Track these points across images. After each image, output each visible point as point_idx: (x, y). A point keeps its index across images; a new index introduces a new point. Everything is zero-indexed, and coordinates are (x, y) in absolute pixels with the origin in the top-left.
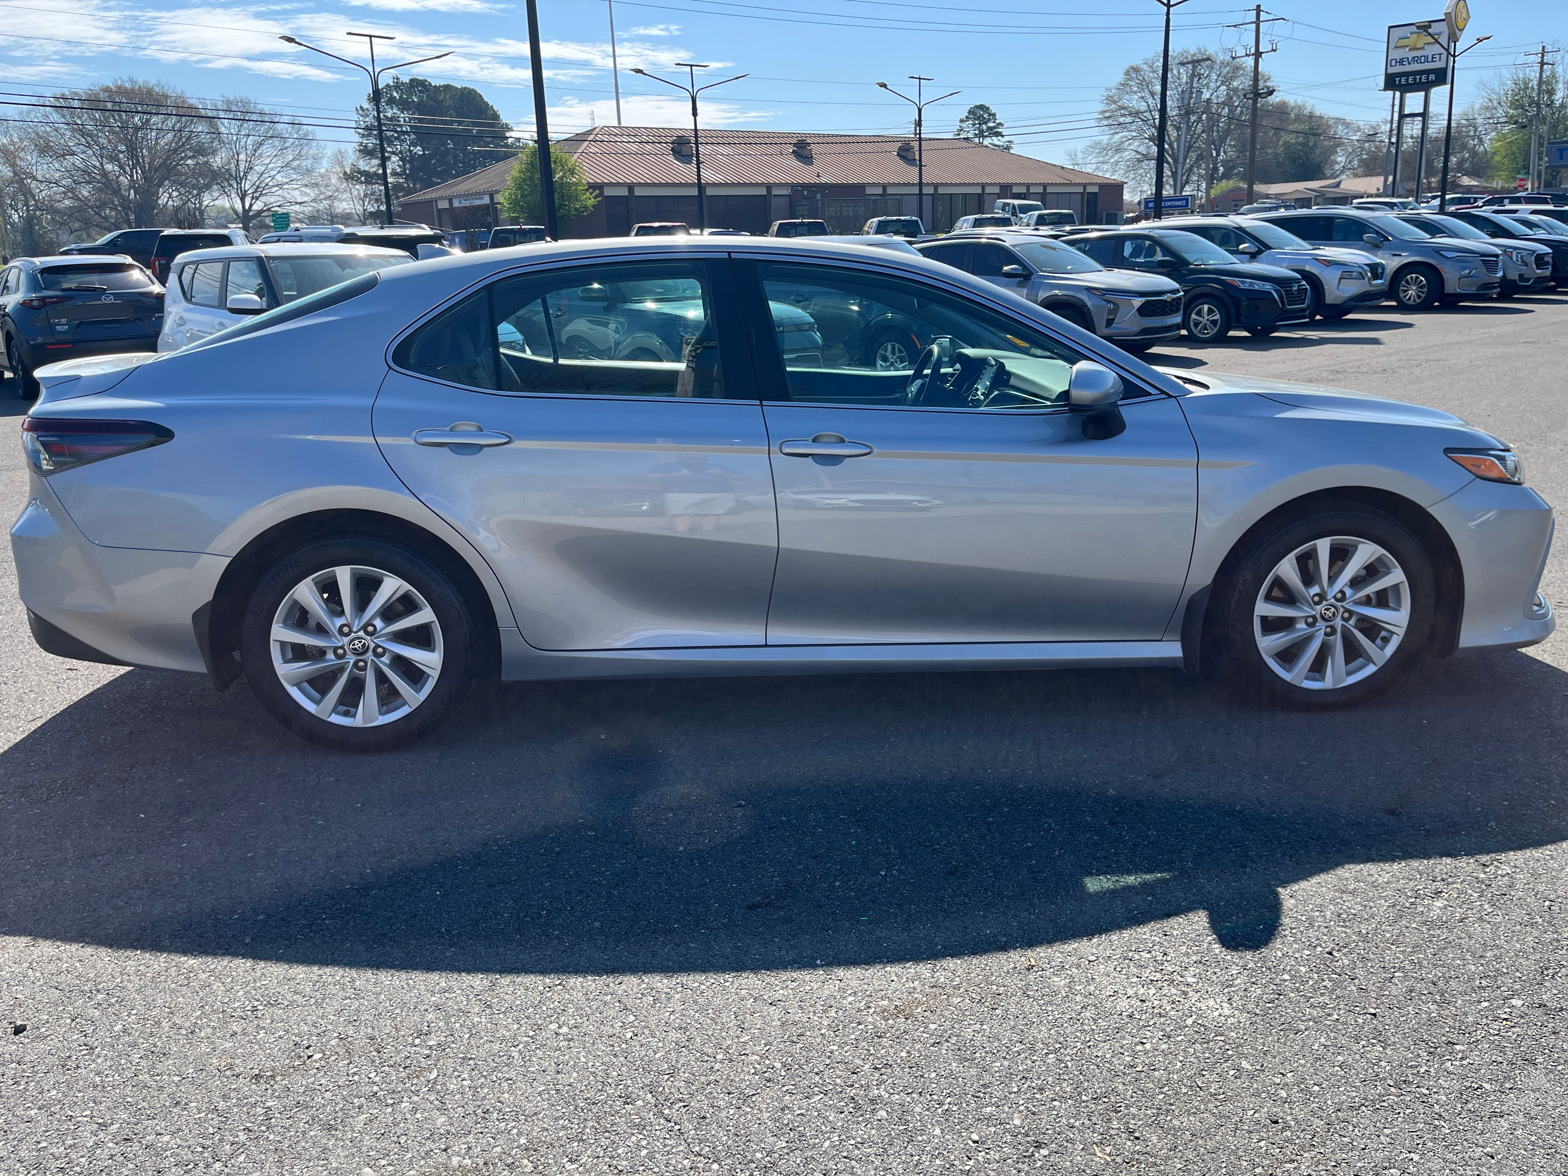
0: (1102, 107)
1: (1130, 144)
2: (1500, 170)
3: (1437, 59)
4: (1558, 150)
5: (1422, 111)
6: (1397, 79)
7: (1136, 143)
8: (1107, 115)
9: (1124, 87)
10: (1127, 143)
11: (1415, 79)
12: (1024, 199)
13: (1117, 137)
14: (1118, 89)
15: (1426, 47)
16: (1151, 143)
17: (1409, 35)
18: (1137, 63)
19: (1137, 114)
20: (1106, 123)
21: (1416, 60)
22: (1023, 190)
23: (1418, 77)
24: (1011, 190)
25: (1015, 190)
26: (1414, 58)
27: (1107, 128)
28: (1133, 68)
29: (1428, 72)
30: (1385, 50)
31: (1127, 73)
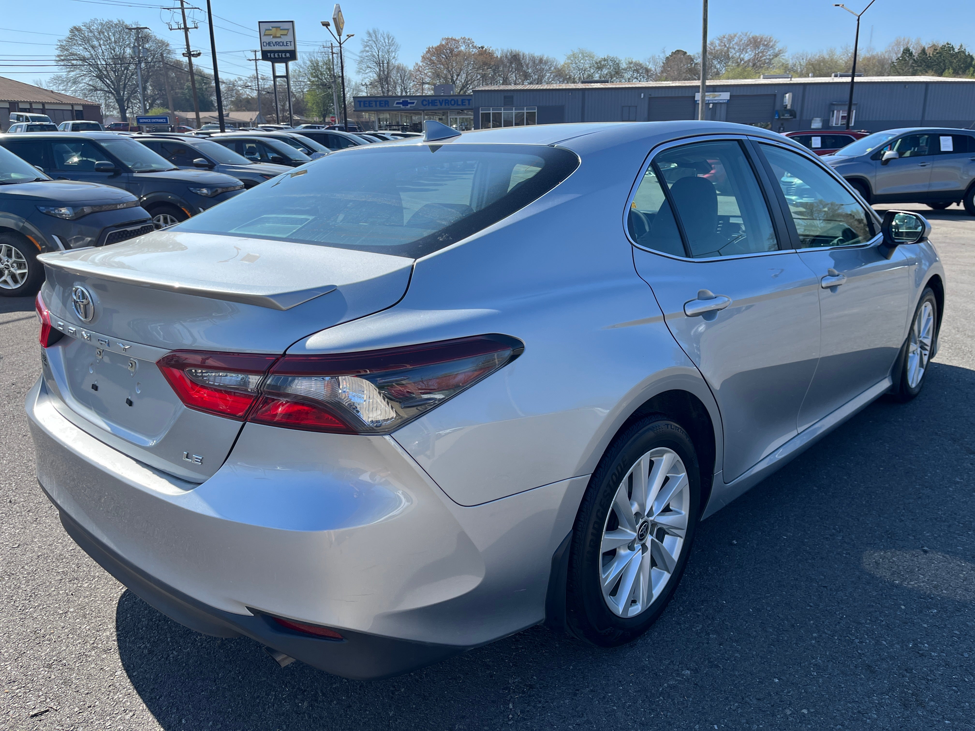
0: (58, 52)
1: (82, 79)
2: (312, 111)
3: (289, 45)
4: (358, 101)
5: (285, 75)
6: (269, 54)
7: (87, 79)
8: (62, 58)
9: (71, 39)
10: (81, 78)
11: (279, 55)
12: (29, 112)
13: (72, 74)
14: (68, 41)
15: (282, 36)
16: (98, 79)
17: (271, 28)
18: (79, 25)
19: (84, 59)
20: (62, 63)
21: (277, 44)
22: (27, 106)
23: (280, 54)
24: (18, 106)
25: (21, 106)
26: (276, 42)
27: (63, 67)
28: (75, 28)
29: (285, 52)
30: (259, 37)
31: (72, 31)
